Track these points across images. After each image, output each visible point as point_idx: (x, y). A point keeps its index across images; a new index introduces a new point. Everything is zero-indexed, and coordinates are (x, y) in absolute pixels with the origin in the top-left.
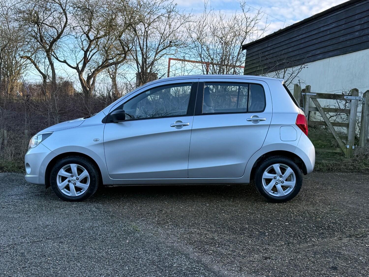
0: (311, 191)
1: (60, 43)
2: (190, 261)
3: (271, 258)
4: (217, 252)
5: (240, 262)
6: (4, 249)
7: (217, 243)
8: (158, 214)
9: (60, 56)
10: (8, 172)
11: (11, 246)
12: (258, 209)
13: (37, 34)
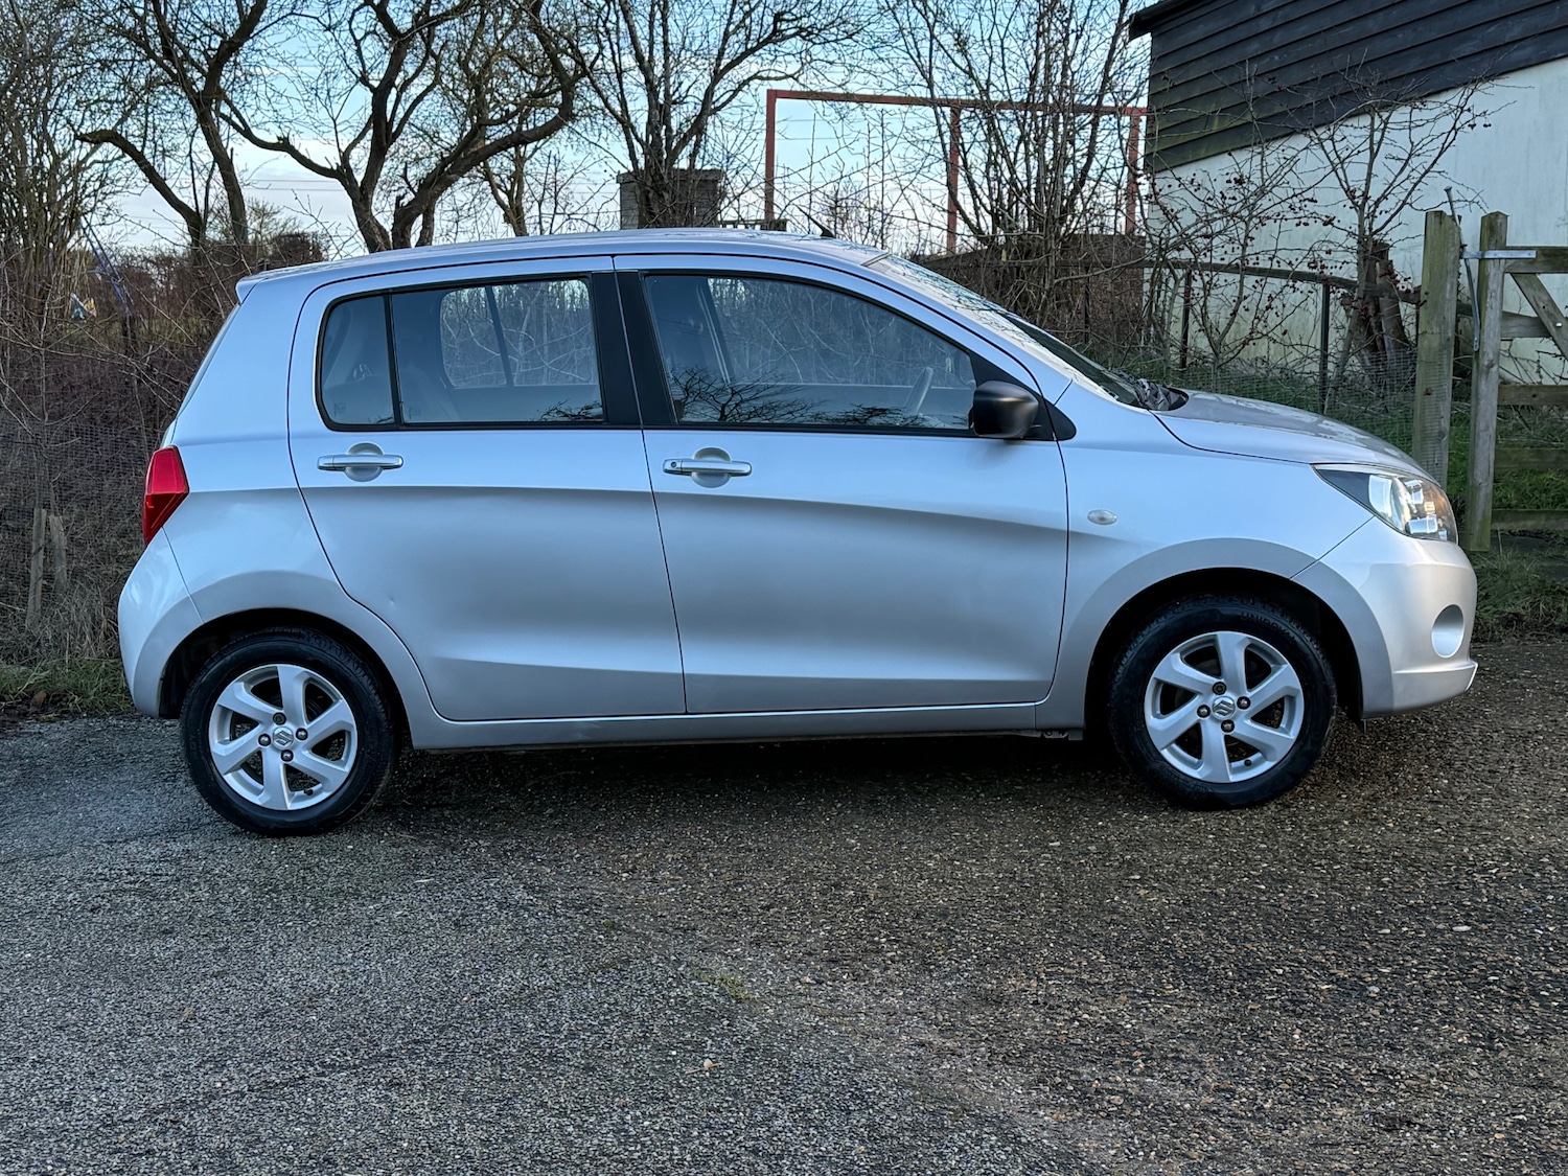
0: (1545, 742)
1: (256, 58)
2: (1024, 1160)
3: (1415, 1120)
4: (1146, 1102)
5: (1266, 1151)
6: (132, 1132)
7: (1140, 1050)
8: (824, 906)
9: (259, 118)
10: (90, 716)
11: (161, 1117)
12: (1303, 855)
13: (142, 21)
